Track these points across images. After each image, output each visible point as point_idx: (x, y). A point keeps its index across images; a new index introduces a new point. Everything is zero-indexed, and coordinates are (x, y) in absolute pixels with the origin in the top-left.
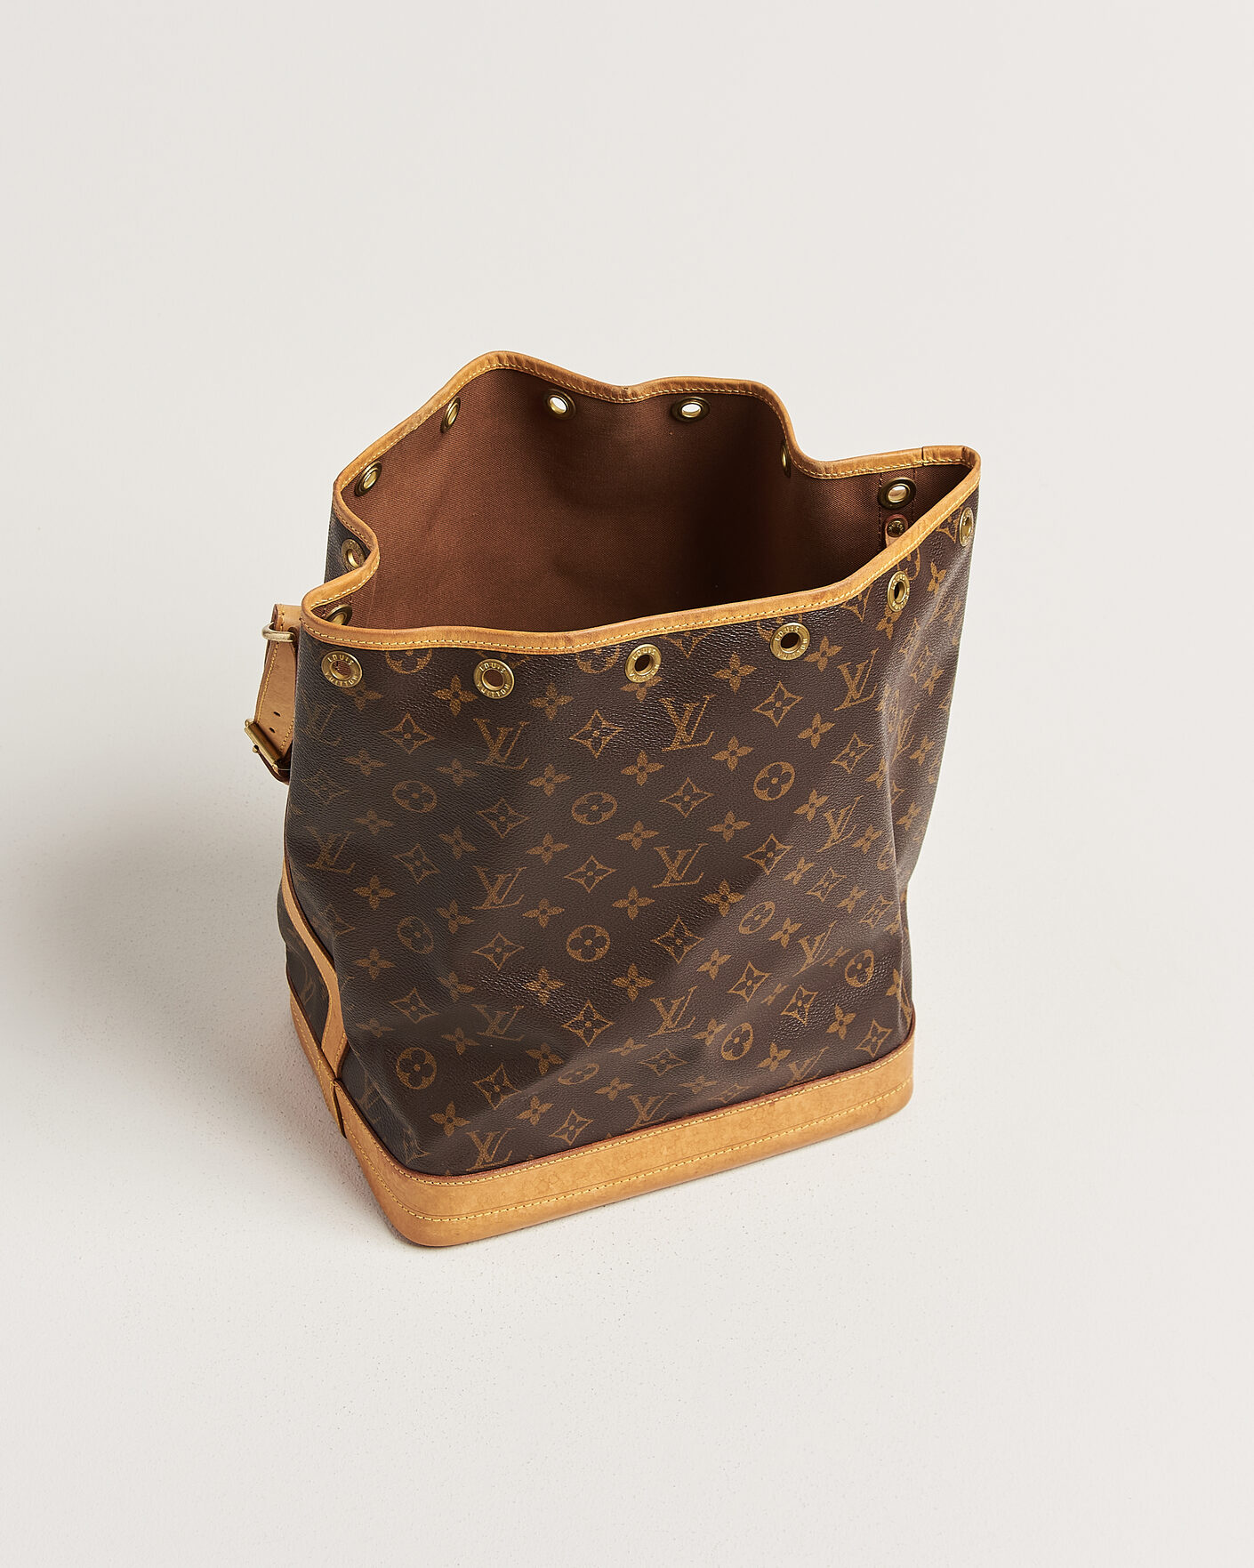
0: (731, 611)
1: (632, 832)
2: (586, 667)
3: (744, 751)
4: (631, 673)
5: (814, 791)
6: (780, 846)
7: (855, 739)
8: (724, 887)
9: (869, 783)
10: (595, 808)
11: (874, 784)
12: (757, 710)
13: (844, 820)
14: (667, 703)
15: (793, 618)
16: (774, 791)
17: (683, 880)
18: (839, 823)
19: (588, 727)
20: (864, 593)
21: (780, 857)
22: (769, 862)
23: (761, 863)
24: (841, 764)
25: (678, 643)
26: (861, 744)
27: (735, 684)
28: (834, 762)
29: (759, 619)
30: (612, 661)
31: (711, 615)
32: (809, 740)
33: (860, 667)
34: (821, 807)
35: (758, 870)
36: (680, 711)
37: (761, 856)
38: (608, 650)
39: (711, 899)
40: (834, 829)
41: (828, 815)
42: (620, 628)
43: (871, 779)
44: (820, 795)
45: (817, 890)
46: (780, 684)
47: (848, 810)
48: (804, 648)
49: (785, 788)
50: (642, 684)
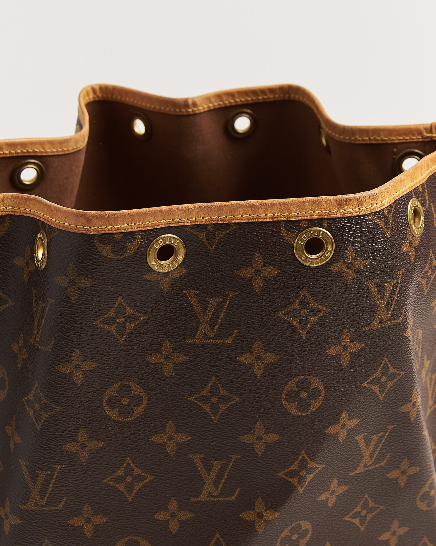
0: (254, 207)
1: (166, 434)
2: (106, 251)
3: (271, 358)
4: (153, 263)
5: (345, 412)
6: (312, 465)
7: (386, 364)
8: (260, 505)
9: (403, 413)
10: (125, 401)
11: (407, 415)
12: (281, 314)
13: (376, 446)
14: (191, 295)
15: (319, 222)
16: (303, 405)
17: (220, 495)
18: (371, 449)
19: (112, 313)
20: (389, 207)
21: (312, 476)
22: (301, 480)
23: (294, 481)
24: (373, 388)
25: (202, 236)
26: (392, 370)
27: (258, 284)
28: (365, 384)
29: (283, 219)
30: (132, 248)
31: (233, 210)
32: (338, 357)
33: (389, 285)
34: (353, 429)
35: (291, 488)
36: (204, 305)
37: (294, 474)
38: (129, 236)
39: (249, 516)
40: (366, 453)
41: (360, 438)
42: (140, 215)
43: (404, 409)
44: (351, 417)
45: (355, 517)
46: (304, 291)
47: (381, 437)
48: (329, 255)
49: (315, 405)
50: (166, 274)
